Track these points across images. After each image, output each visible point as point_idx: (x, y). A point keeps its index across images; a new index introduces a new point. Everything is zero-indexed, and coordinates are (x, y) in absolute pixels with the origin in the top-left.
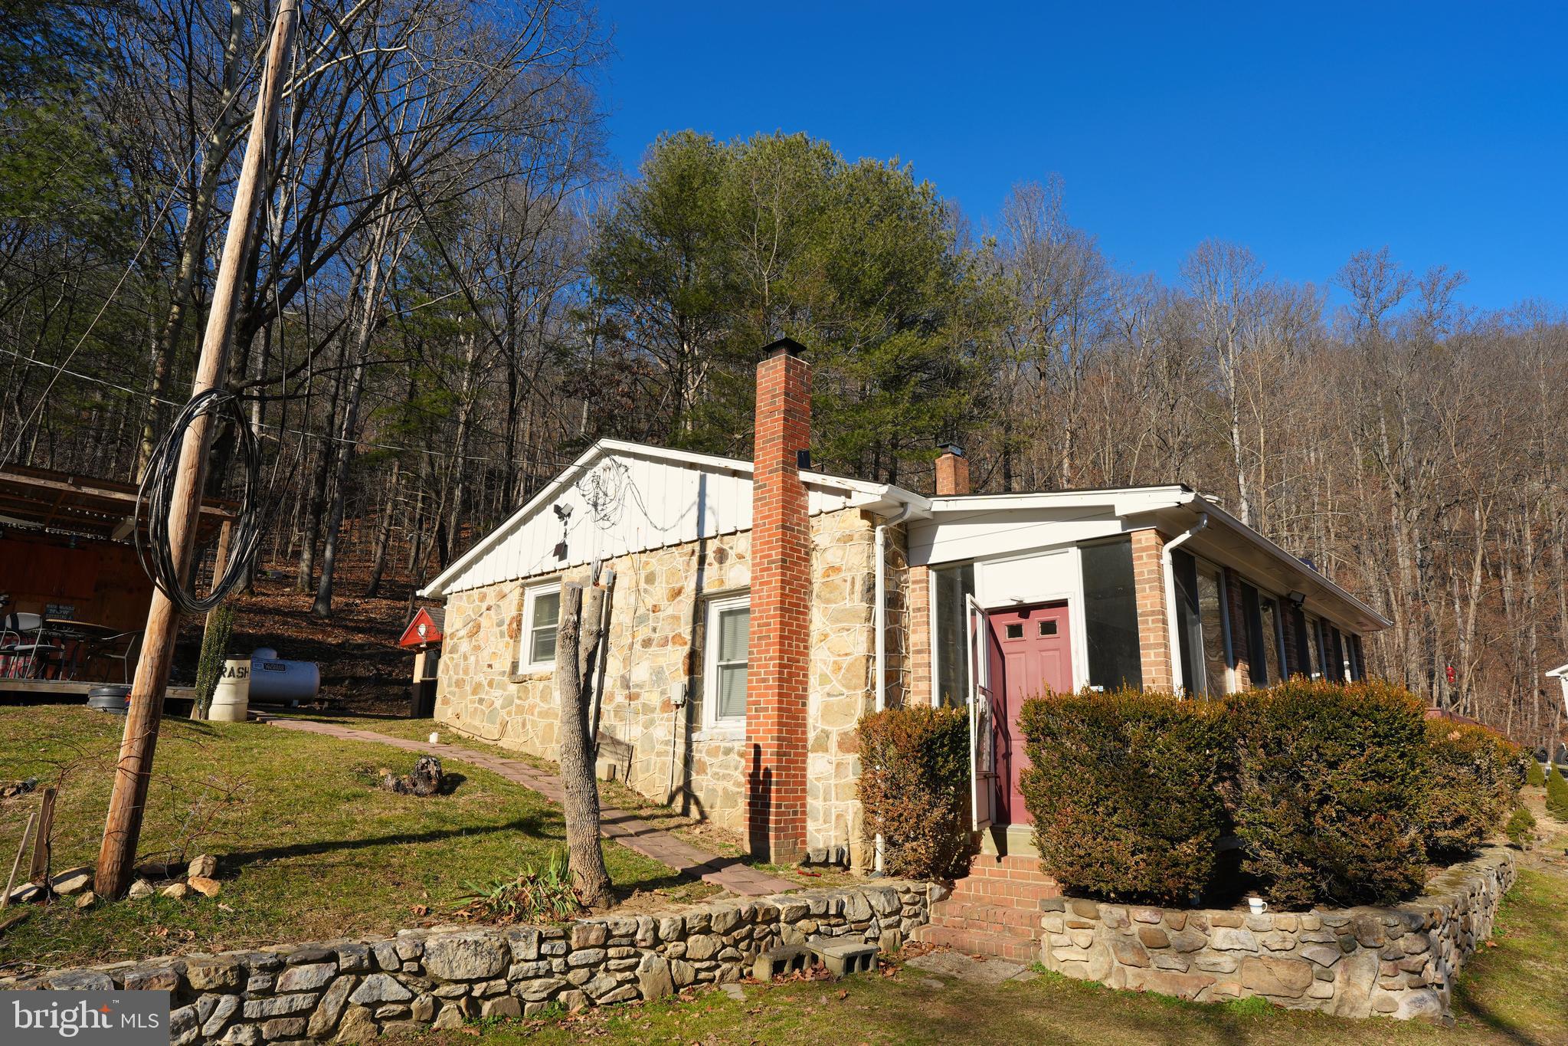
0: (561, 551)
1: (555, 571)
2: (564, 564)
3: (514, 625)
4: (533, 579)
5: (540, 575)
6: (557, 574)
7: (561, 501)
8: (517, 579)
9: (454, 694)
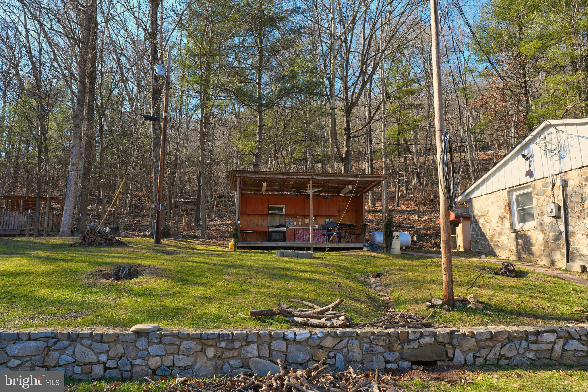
0: (530, 173)
1: (527, 183)
2: (533, 179)
3: (508, 208)
4: (515, 188)
5: (518, 186)
6: (528, 184)
7: (525, 152)
8: (506, 189)
9: (481, 239)
